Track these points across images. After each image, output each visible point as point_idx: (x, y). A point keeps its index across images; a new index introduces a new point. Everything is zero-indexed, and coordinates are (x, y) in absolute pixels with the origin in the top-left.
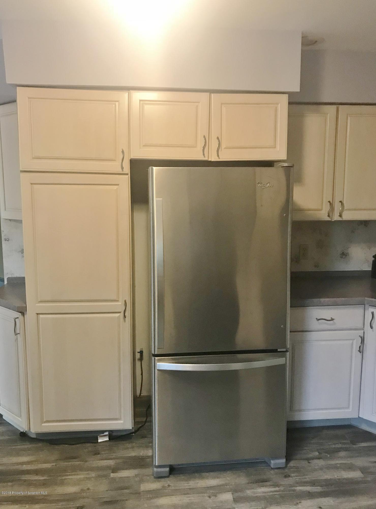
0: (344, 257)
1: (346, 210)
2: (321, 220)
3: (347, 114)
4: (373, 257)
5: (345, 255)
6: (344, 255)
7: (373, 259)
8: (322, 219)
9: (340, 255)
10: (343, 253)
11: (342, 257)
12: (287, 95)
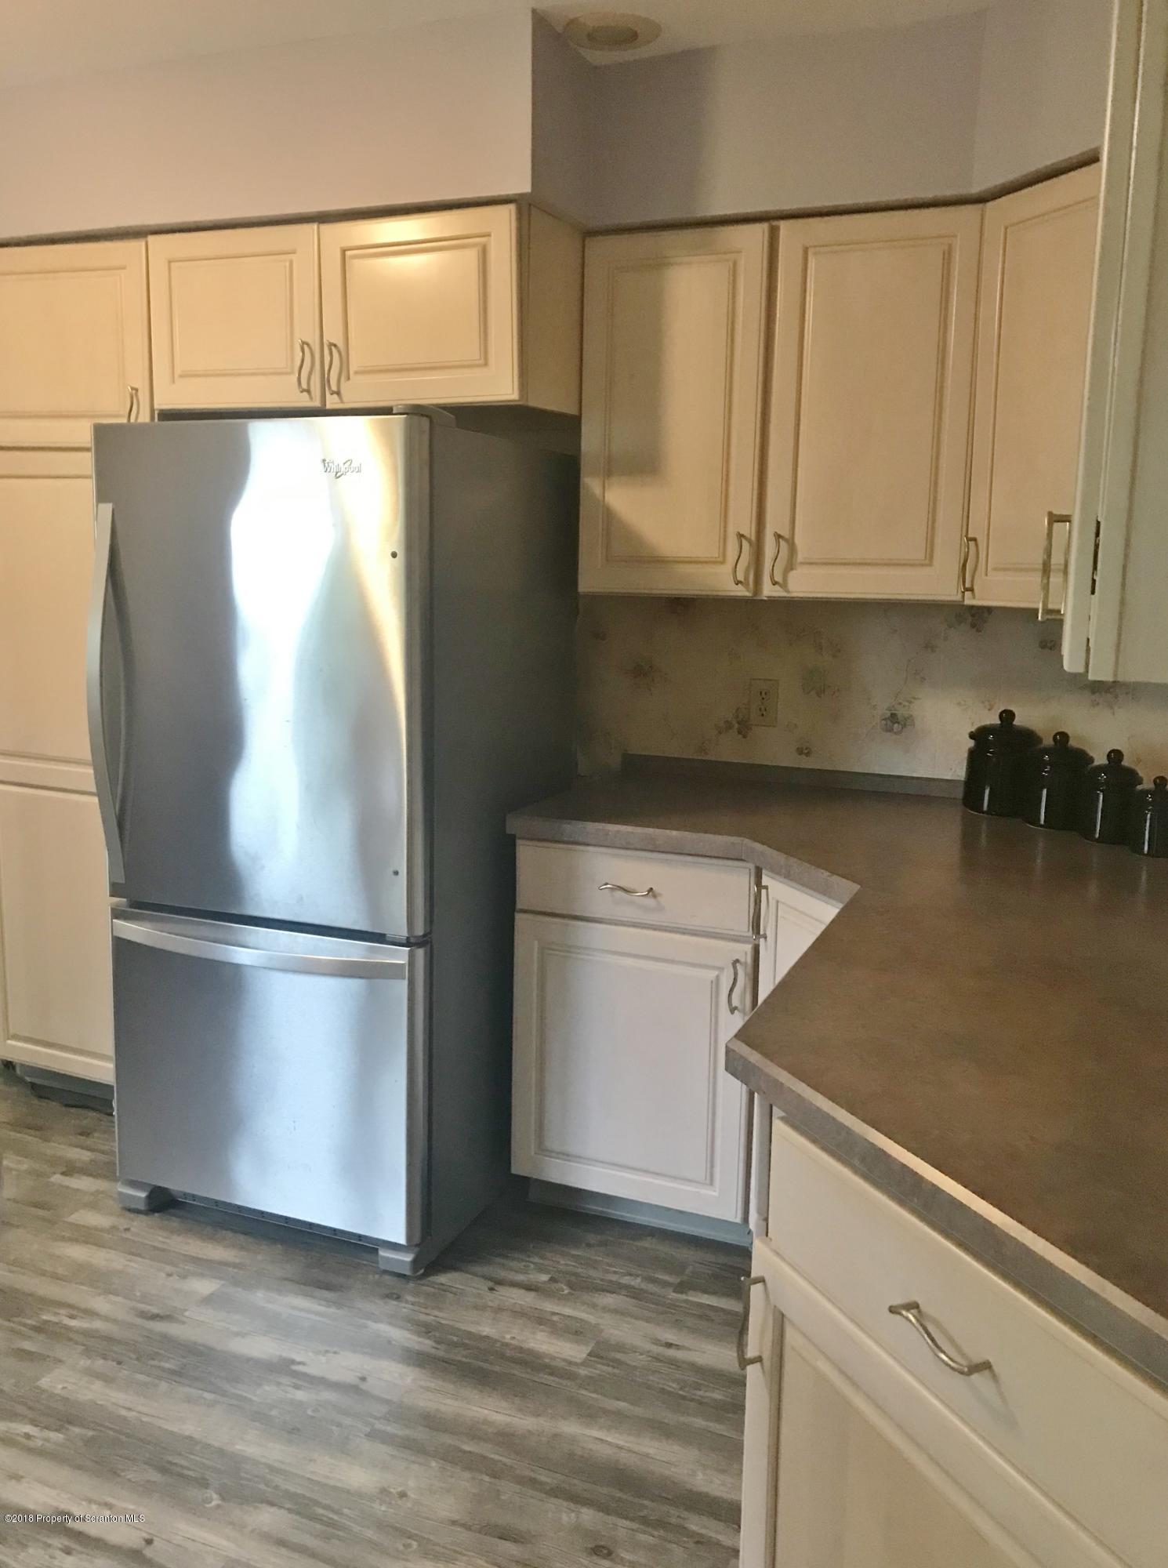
0: (895, 730)
1: (802, 563)
2: (724, 594)
3: (806, 251)
4: (972, 736)
5: (898, 723)
6: (896, 722)
7: (971, 743)
8: (719, 591)
9: (883, 722)
10: (893, 715)
11: (890, 730)
12: (512, 207)
